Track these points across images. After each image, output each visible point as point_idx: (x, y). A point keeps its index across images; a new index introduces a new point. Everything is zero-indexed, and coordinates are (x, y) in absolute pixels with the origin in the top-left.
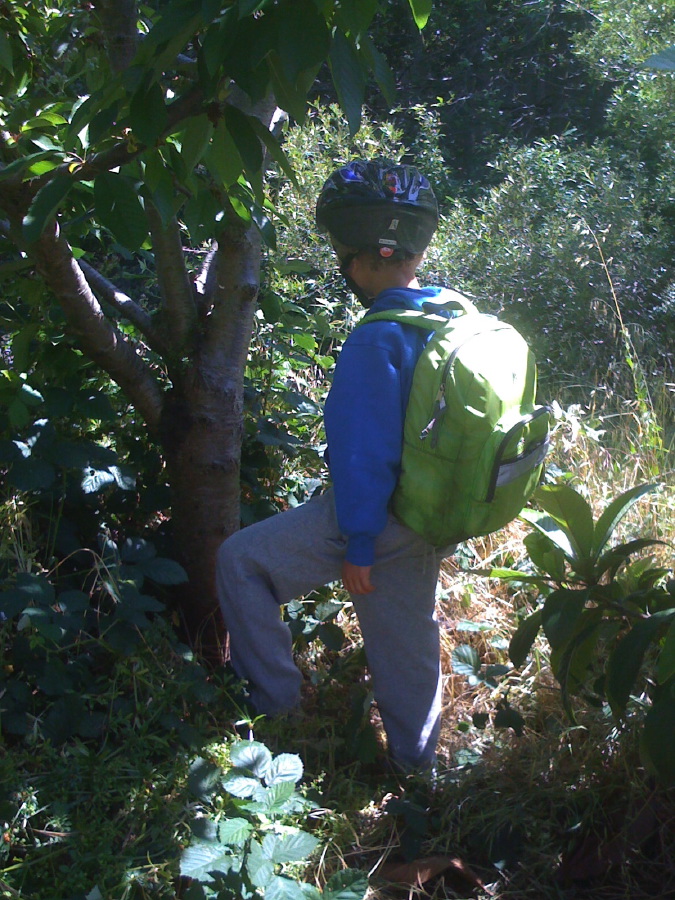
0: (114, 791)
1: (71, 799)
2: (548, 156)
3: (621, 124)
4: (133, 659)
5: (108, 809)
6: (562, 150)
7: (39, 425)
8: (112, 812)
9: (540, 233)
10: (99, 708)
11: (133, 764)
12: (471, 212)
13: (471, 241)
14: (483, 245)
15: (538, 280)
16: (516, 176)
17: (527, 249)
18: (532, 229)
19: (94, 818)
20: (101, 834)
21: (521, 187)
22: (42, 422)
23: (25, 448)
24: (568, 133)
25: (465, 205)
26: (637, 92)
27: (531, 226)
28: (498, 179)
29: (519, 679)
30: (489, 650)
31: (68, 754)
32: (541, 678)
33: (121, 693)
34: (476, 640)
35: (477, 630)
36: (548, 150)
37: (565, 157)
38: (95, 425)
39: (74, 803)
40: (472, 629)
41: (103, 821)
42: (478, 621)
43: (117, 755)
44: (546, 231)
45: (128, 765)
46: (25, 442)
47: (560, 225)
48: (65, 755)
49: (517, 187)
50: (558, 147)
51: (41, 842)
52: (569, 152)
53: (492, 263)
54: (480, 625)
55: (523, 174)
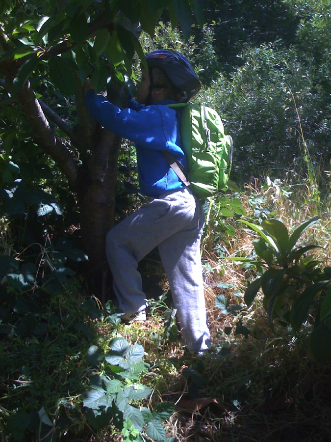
0: (51, 361)
1: (31, 365)
2: (267, 52)
3: (303, 38)
4: (59, 296)
5: (48, 369)
6: (274, 49)
7: (17, 182)
8: (50, 372)
9: (261, 91)
10: (43, 321)
11: (61, 347)
12: (228, 79)
13: (227, 94)
14: (233, 96)
15: (259, 114)
16: (250, 62)
17: (254, 99)
18: (257, 89)
19: (42, 374)
20: (45, 382)
21: (253, 68)
22: (19, 180)
23: (10, 193)
24: (277, 41)
25: (224, 76)
26: (312, 22)
27: (257, 87)
28: (241, 63)
29: (247, 312)
30: (233, 298)
31: (29, 343)
32: (257, 312)
33: (54, 313)
34: (226, 293)
35: (227, 287)
36: (266, 50)
37: (275, 53)
38: (43, 181)
39: (32, 367)
40: (224, 287)
41: (46, 375)
42: (227, 283)
43: (53, 343)
44: (264, 90)
45: (59, 348)
46: (10, 190)
47: (271, 88)
48: (27, 343)
49: (251, 68)
50: (272, 48)
51: (17, 386)
52: (277, 51)
53: (237, 105)
54: (228, 285)
55: (254, 62)
